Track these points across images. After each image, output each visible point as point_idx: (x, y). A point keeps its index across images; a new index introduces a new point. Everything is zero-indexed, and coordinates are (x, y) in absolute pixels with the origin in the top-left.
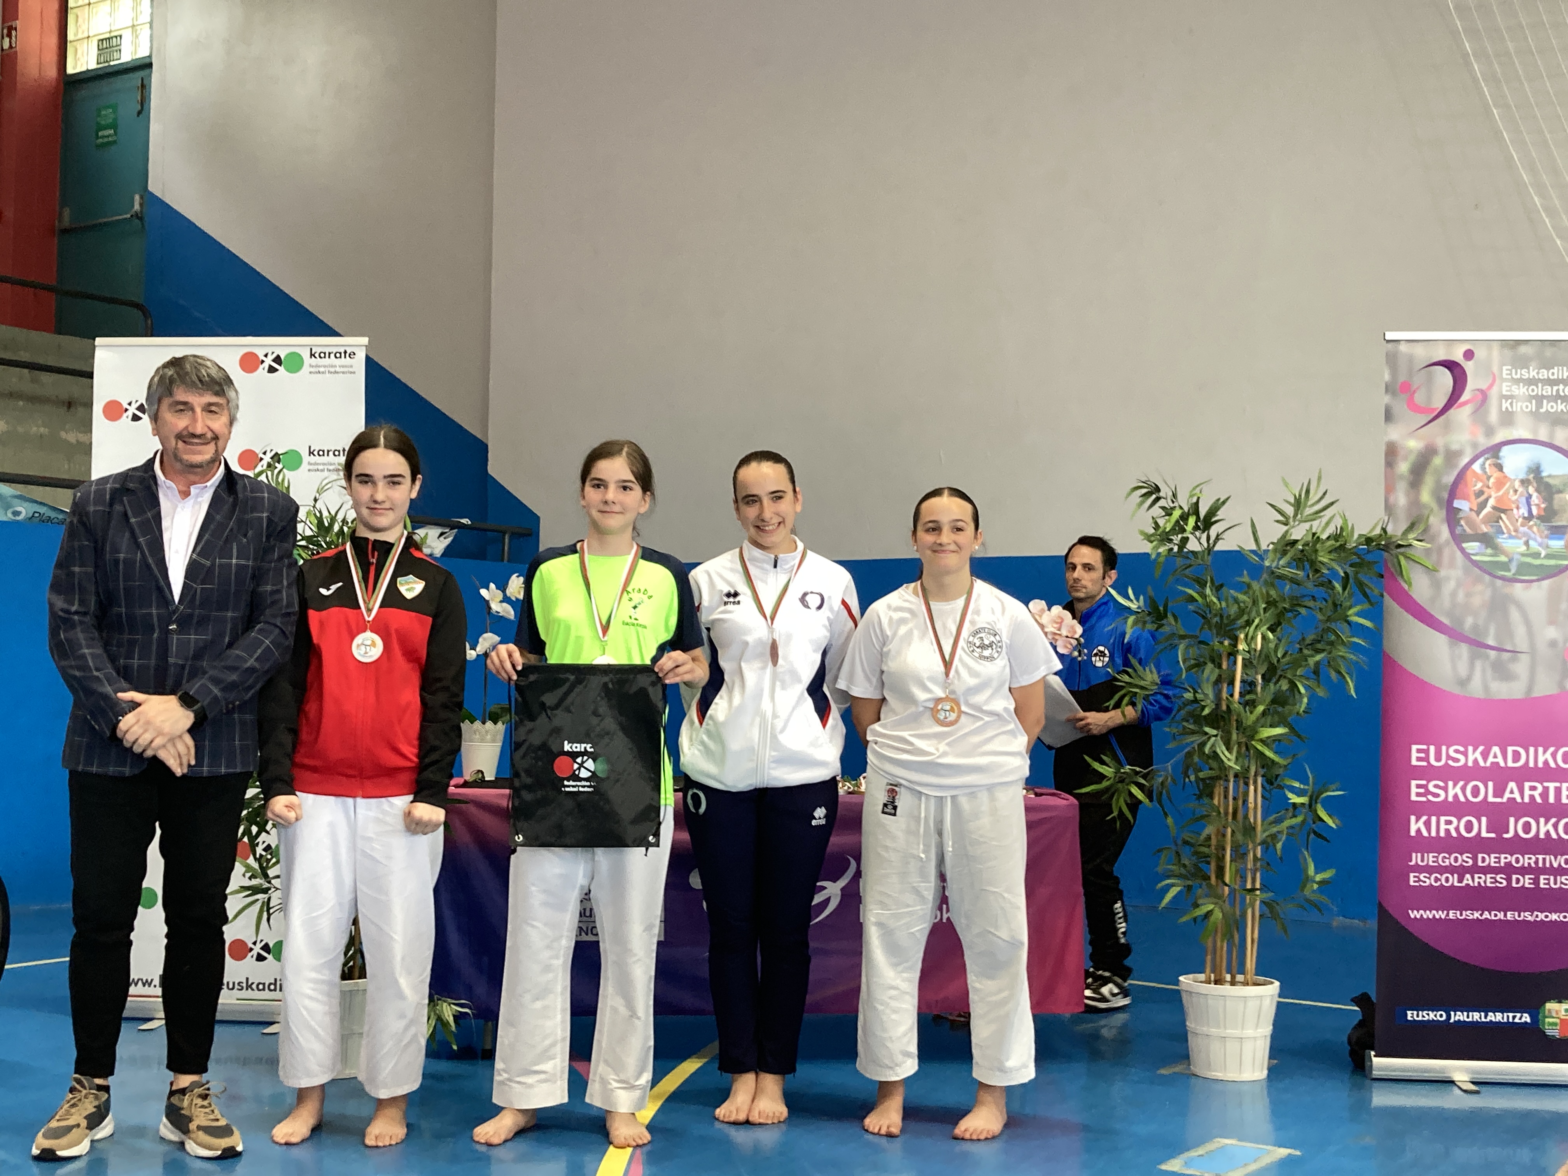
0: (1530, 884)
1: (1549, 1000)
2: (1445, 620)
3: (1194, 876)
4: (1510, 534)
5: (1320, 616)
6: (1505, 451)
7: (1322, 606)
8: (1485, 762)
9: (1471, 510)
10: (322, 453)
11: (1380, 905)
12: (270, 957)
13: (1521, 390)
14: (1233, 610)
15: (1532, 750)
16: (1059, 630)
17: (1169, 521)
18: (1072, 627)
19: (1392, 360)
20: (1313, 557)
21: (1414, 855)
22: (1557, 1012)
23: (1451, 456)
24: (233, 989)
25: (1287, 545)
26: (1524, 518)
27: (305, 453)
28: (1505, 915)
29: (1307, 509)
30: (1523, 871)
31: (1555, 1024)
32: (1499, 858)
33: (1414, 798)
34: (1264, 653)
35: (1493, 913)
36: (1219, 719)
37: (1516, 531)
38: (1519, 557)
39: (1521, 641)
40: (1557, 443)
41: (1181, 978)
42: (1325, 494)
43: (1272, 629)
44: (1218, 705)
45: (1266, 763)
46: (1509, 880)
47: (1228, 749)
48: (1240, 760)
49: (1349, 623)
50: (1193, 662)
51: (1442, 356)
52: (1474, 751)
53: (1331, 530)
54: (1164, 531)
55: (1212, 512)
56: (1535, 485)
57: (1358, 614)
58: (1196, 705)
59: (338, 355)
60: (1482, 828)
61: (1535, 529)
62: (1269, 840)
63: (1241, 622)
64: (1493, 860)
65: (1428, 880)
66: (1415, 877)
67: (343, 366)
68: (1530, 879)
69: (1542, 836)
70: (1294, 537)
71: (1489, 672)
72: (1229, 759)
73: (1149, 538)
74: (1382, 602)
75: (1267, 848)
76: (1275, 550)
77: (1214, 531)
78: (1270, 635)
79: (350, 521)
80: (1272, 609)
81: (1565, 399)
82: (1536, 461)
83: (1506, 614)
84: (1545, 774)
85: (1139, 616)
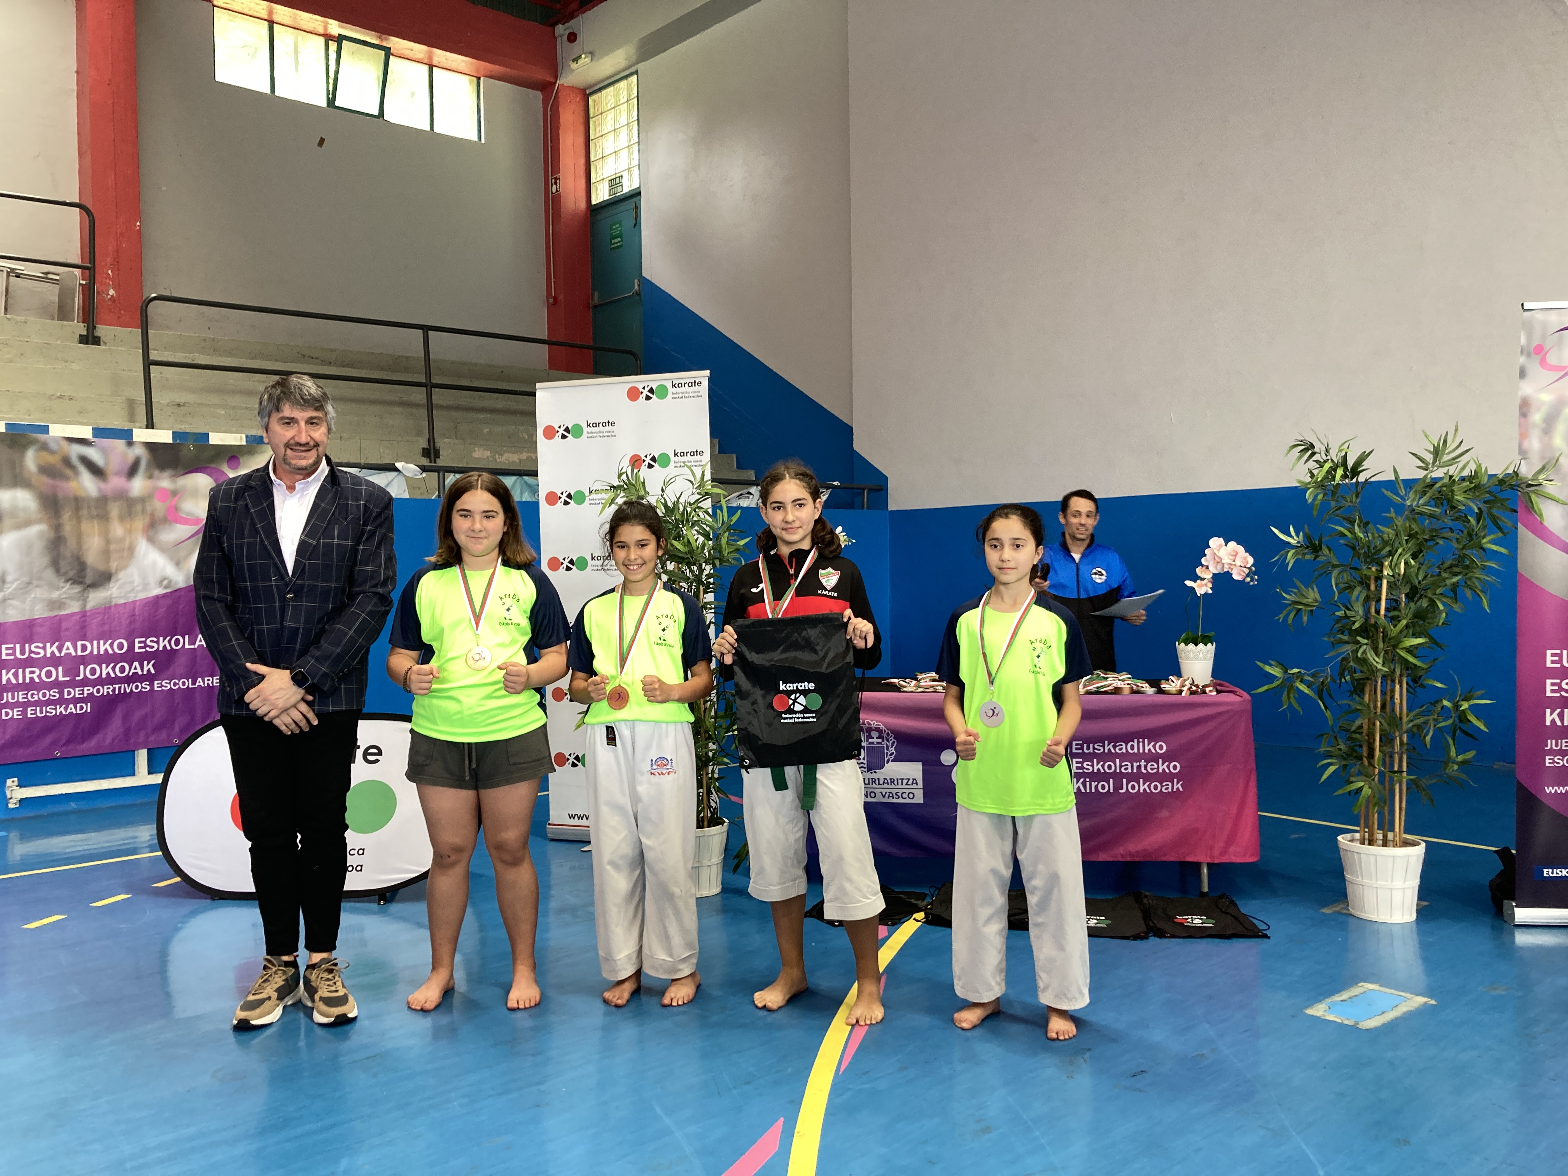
3: (1348, 757)
5: (1457, 545)
7: (1458, 536)
11: (1519, 784)
14: (1379, 542)
16: (1234, 561)
17: (1322, 471)
18: (1245, 558)
19: (1528, 326)
20: (1450, 497)
21: (1549, 741)
29: (1445, 456)
33: (1548, 694)
34: (1406, 577)
36: (1368, 630)
41: (1340, 837)
42: (1461, 442)
43: (1414, 556)
44: (1367, 620)
45: (1409, 668)
47: (1376, 655)
49: (1483, 549)
50: (1344, 585)
53: (1466, 473)
55: (1358, 462)
58: (1348, 620)
63: (1386, 552)
65: (1560, 762)
66: (1549, 759)
70: (1432, 480)
72: (1377, 662)
74: (1515, 532)
77: (1360, 478)
78: (1413, 562)
80: (1414, 540)
85: (1298, 549)
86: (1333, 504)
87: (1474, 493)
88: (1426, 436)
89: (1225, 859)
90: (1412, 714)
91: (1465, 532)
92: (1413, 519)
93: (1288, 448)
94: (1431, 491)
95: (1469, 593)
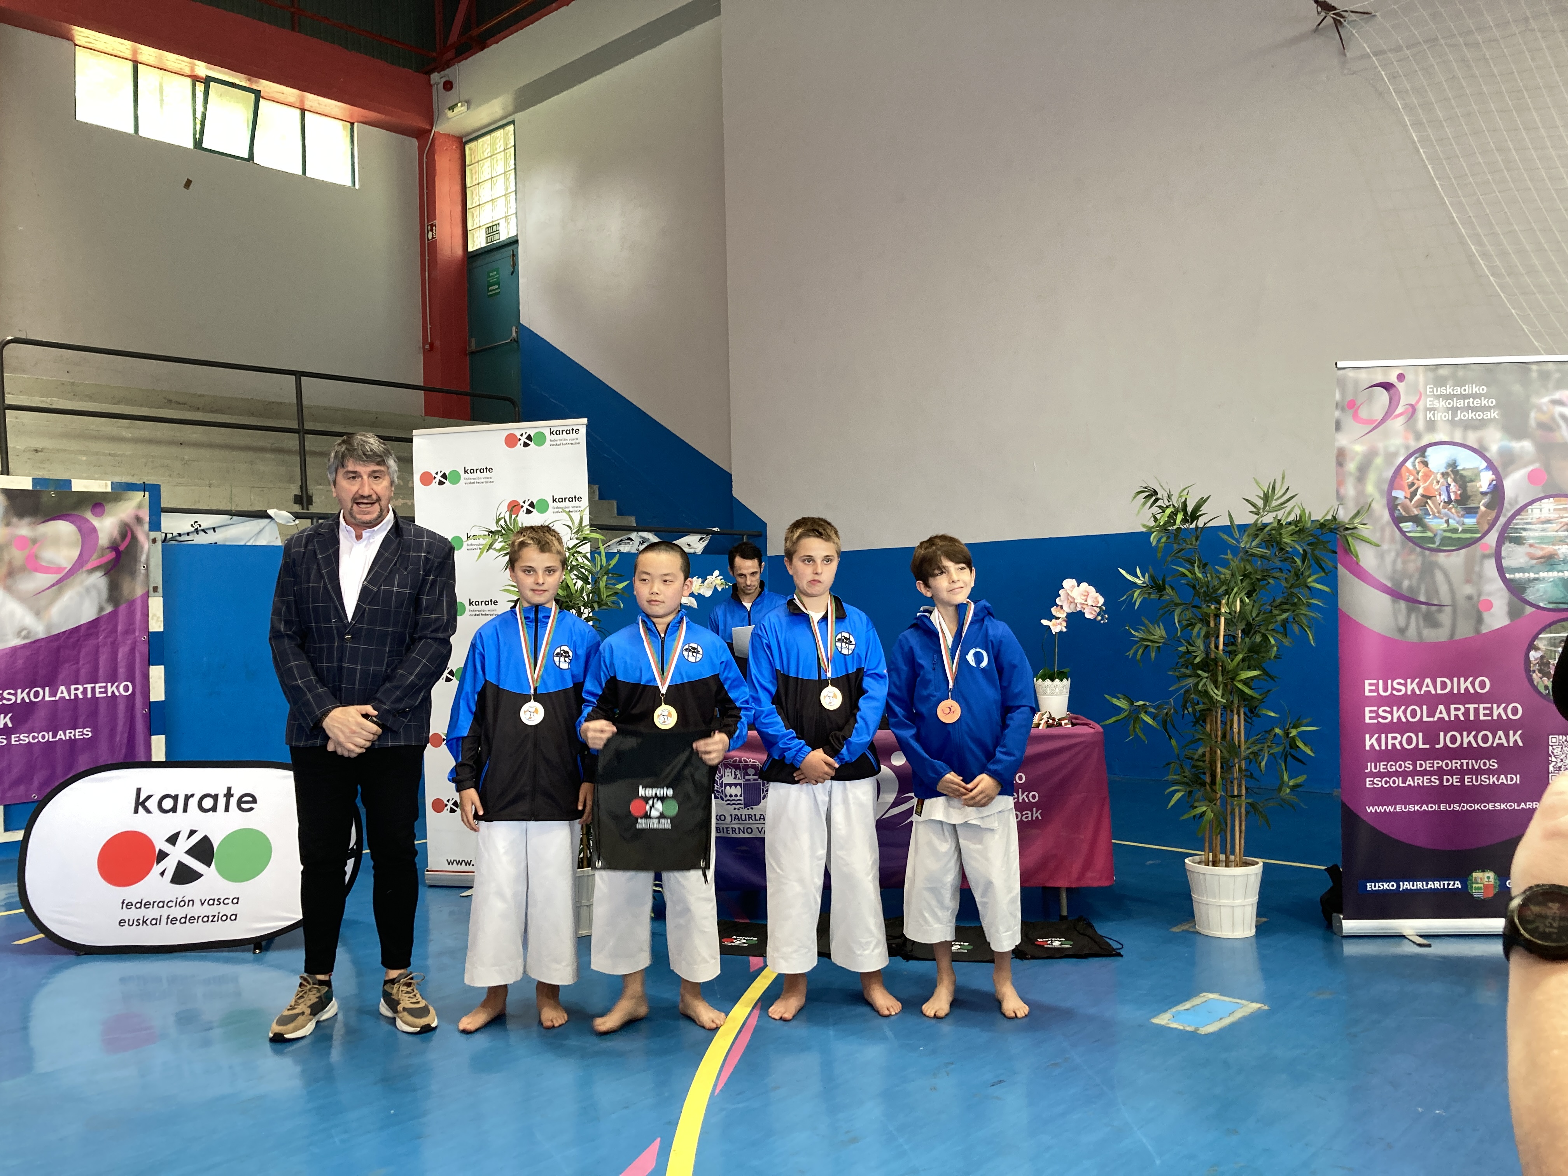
0: (1457, 782)
1: (1475, 870)
2: (1388, 583)
3: (1194, 782)
5: (1286, 585)
7: (1286, 576)
8: (1420, 690)
10: (561, 500)
11: (1343, 803)
13: (1441, 404)
14: (1217, 582)
15: (1455, 679)
16: (1086, 602)
17: (1165, 516)
18: (1096, 598)
19: (1342, 383)
20: (1278, 539)
21: (1369, 764)
22: (1481, 879)
23: (1390, 456)
25: (1258, 529)
28: (1439, 807)
29: (1274, 502)
30: (1452, 773)
32: (1433, 764)
33: (1367, 721)
34: (1242, 613)
35: (1429, 805)
36: (1208, 665)
38: (1442, 532)
39: (1444, 595)
40: (1469, 443)
41: (1186, 860)
42: (1288, 489)
43: (1249, 595)
44: (1208, 654)
45: (1246, 699)
46: (1441, 781)
47: (1216, 688)
48: (1226, 695)
49: (1308, 588)
50: (1186, 622)
51: (1380, 379)
52: (1412, 683)
53: (1292, 517)
55: (1197, 507)
56: (1453, 476)
57: (1316, 581)
58: (1190, 655)
60: (1419, 741)
61: (1453, 510)
63: (1223, 590)
64: (1428, 765)
65: (1380, 783)
66: (1370, 781)
68: (1456, 778)
69: (1465, 745)
70: (1263, 524)
71: (1422, 623)
72: (1217, 695)
74: (1336, 572)
76: (1249, 535)
77: (1199, 522)
78: (1247, 601)
80: (1248, 580)
81: (1475, 409)
82: (1453, 457)
83: (1433, 576)
84: (1466, 698)
85: (1145, 589)
86: (1175, 546)
87: (1299, 536)
88: (1258, 483)
89: (1083, 884)
90: (1250, 742)
91: (1292, 571)
92: (1248, 560)
93: (1133, 494)
94: (1262, 534)
95: (1296, 628)
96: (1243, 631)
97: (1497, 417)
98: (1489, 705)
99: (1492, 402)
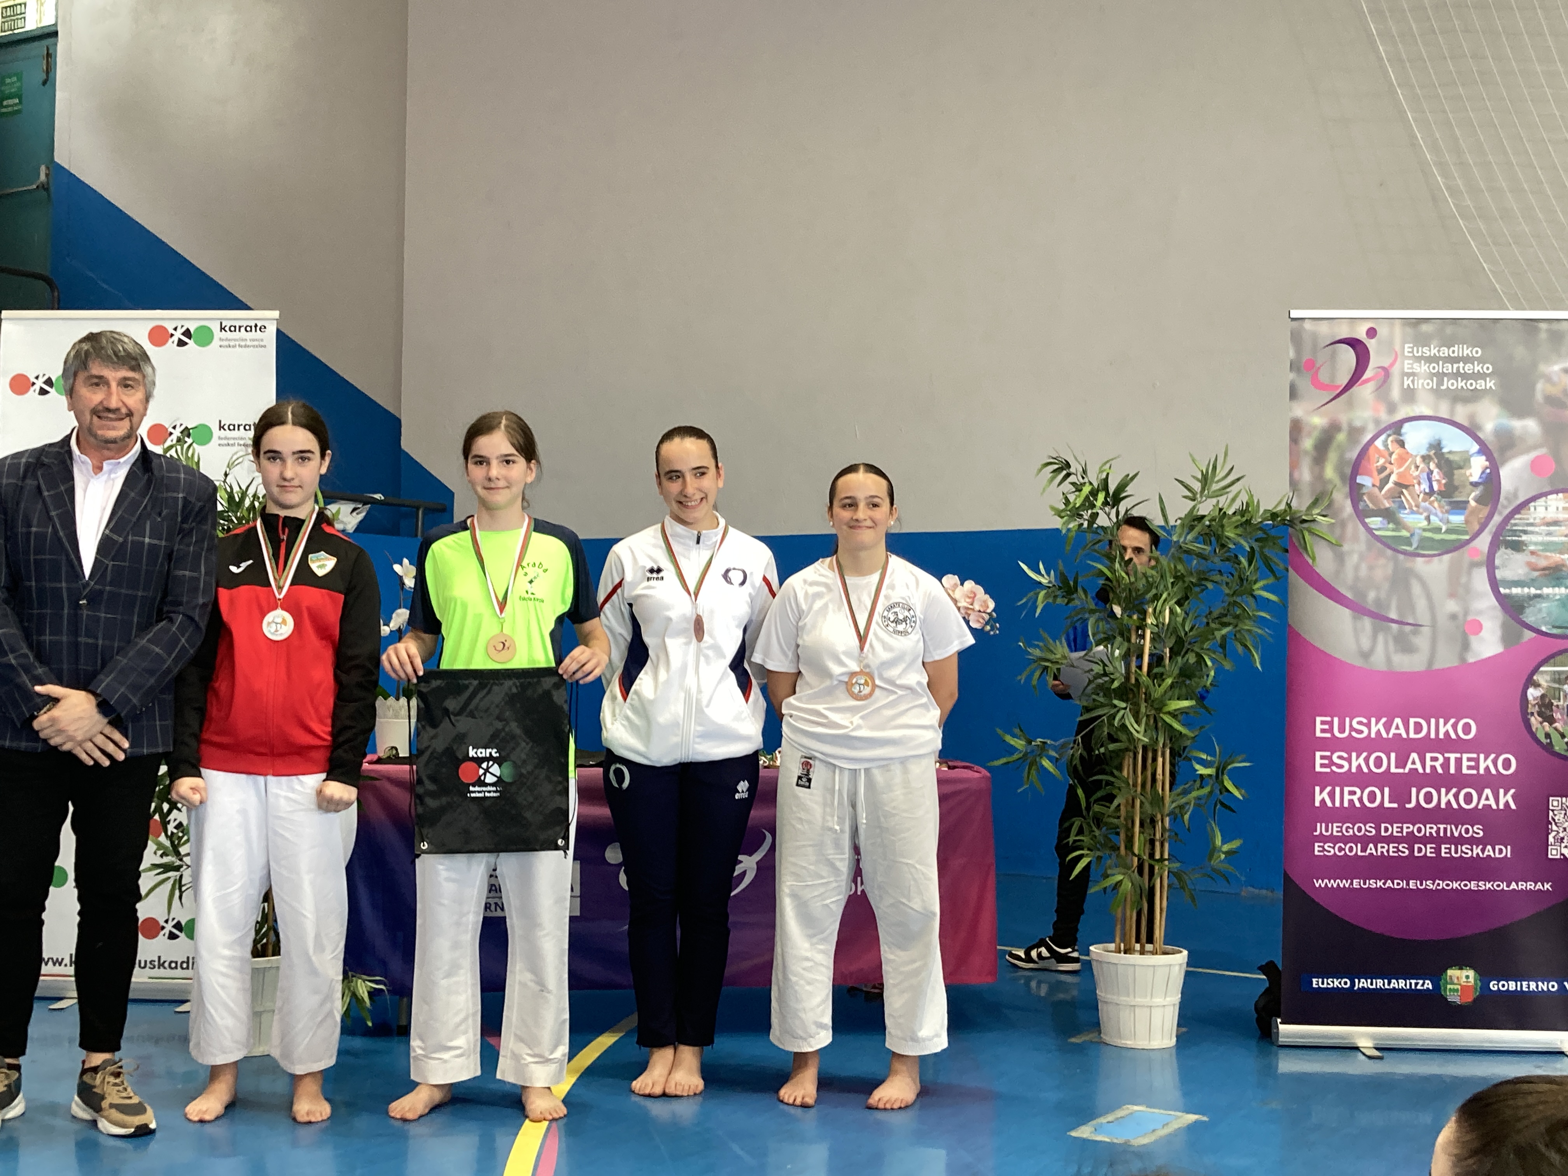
0: (1431, 853)
1: (1450, 967)
2: (1349, 595)
3: (1104, 846)
4: (1411, 508)
5: (1227, 591)
6: (1407, 427)
7: (1228, 580)
8: (1388, 733)
9: (1374, 485)
10: (232, 427)
11: (1286, 875)
12: (182, 935)
13: (1422, 368)
14: (1141, 584)
15: (1433, 721)
16: (972, 604)
17: (1078, 497)
18: (985, 602)
19: (1296, 338)
20: (1220, 533)
21: (1319, 825)
22: (1458, 978)
23: (1355, 432)
24: (145, 967)
25: (1194, 520)
26: (1426, 493)
27: (215, 428)
28: (1408, 884)
29: (1214, 485)
30: (1425, 840)
31: (1457, 990)
32: (1402, 828)
33: (1318, 769)
34: (1171, 627)
35: (1396, 881)
36: (1128, 692)
37: (1417, 506)
39: (1422, 613)
40: (1459, 419)
41: (1092, 948)
42: (1232, 469)
43: (1179, 603)
44: (1127, 678)
45: (1174, 736)
46: (1411, 850)
47: (1137, 722)
48: (1149, 732)
49: (1254, 597)
50: (1102, 636)
51: (1345, 333)
52: (1377, 723)
53: (1237, 505)
54: (1074, 506)
55: (1121, 487)
56: (1436, 461)
57: (1264, 588)
58: (1107, 679)
59: (248, 329)
60: (1384, 798)
61: (1436, 504)
62: (1177, 811)
63: (1149, 596)
64: (1395, 829)
65: (1331, 850)
66: (1319, 846)
67: (254, 340)
68: (1431, 848)
69: (1443, 806)
70: (1201, 513)
71: (1391, 646)
72: (1139, 732)
73: (1059, 514)
74: (1286, 577)
75: (1175, 819)
76: (1183, 525)
77: (1123, 507)
78: (1178, 610)
79: (261, 496)
80: (1180, 584)
81: (1465, 377)
82: (1437, 437)
83: (1408, 588)
84: (1445, 745)
85: (1050, 590)
86: (1089, 536)
87: (1245, 529)
88: (1194, 460)
90: (1175, 792)
91: (1236, 574)
92: (1180, 559)
93: (1038, 466)
94: (1200, 525)
95: (1239, 648)
96: (1171, 649)
97: (1494, 388)
98: (1474, 756)
99: (1488, 369)
